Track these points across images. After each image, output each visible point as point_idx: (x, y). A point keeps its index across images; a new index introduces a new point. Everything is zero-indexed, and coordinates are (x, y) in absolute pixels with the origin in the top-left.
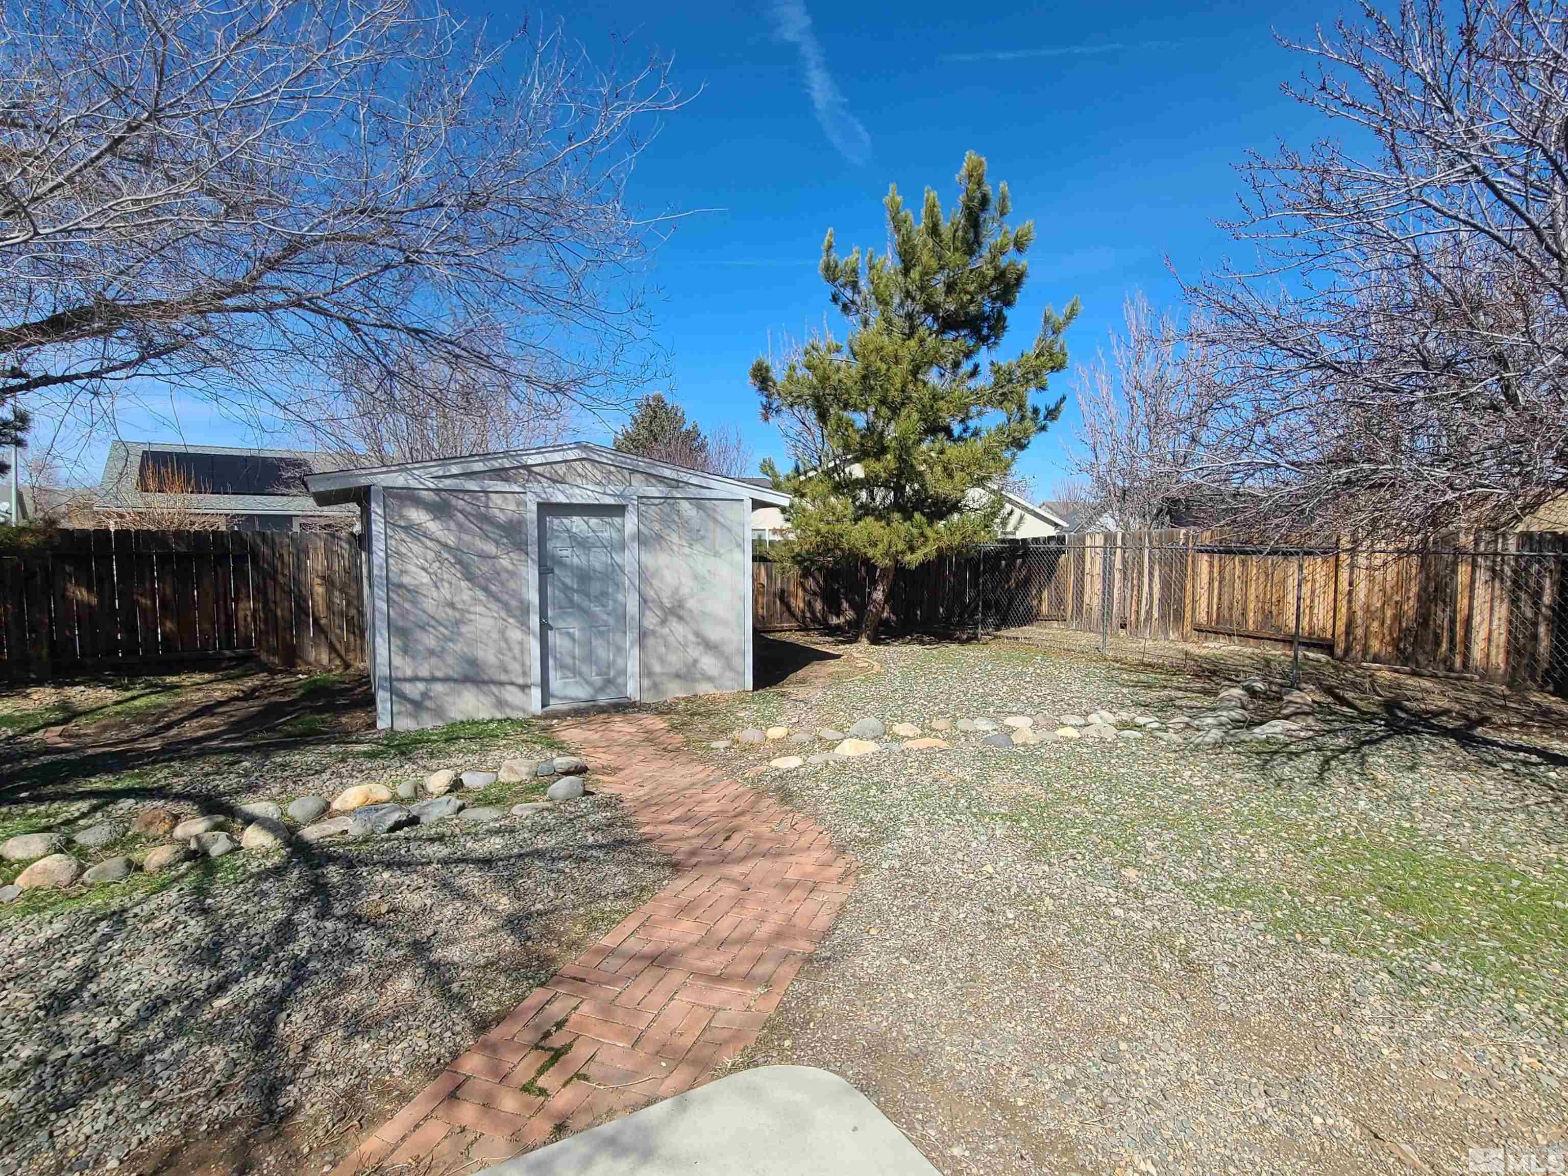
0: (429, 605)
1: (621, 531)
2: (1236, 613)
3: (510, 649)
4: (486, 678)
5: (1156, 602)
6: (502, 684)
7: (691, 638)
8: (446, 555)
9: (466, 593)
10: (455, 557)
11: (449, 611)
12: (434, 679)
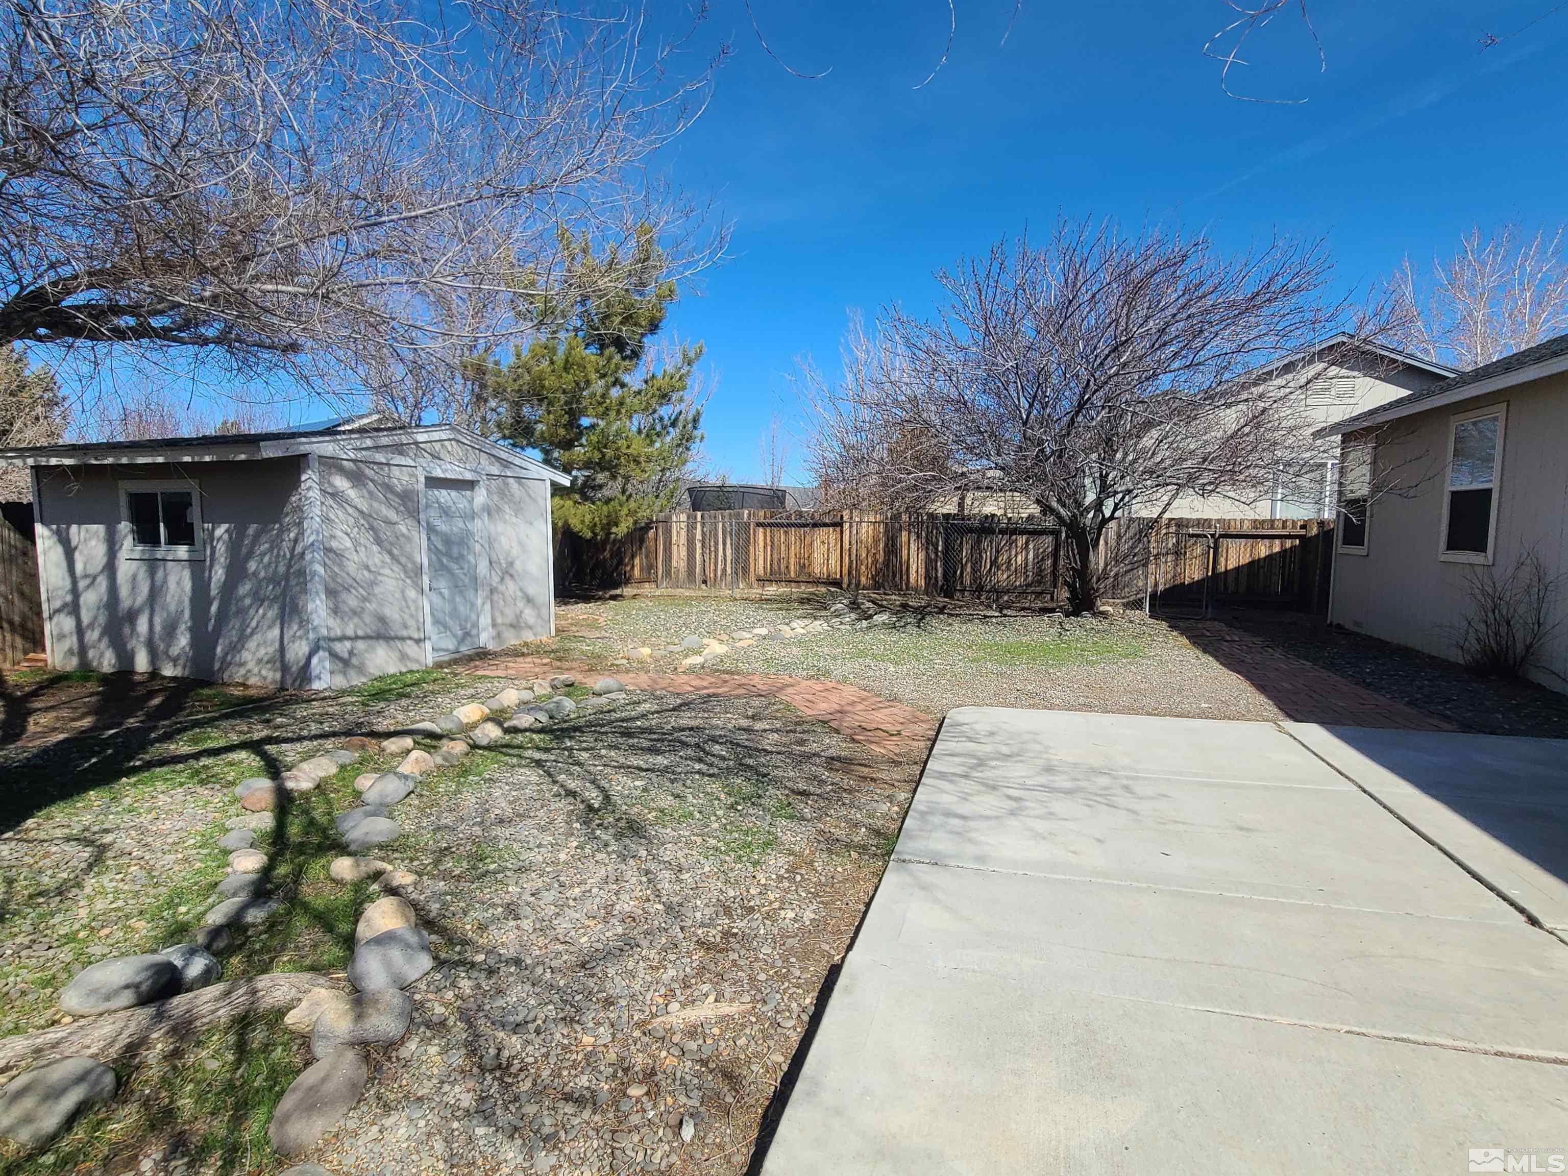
0: (352, 568)
1: (471, 501)
2: (782, 566)
3: (408, 607)
4: (392, 634)
5: (729, 562)
6: (403, 639)
9: (377, 557)
10: (368, 523)
11: (366, 573)
12: (357, 638)
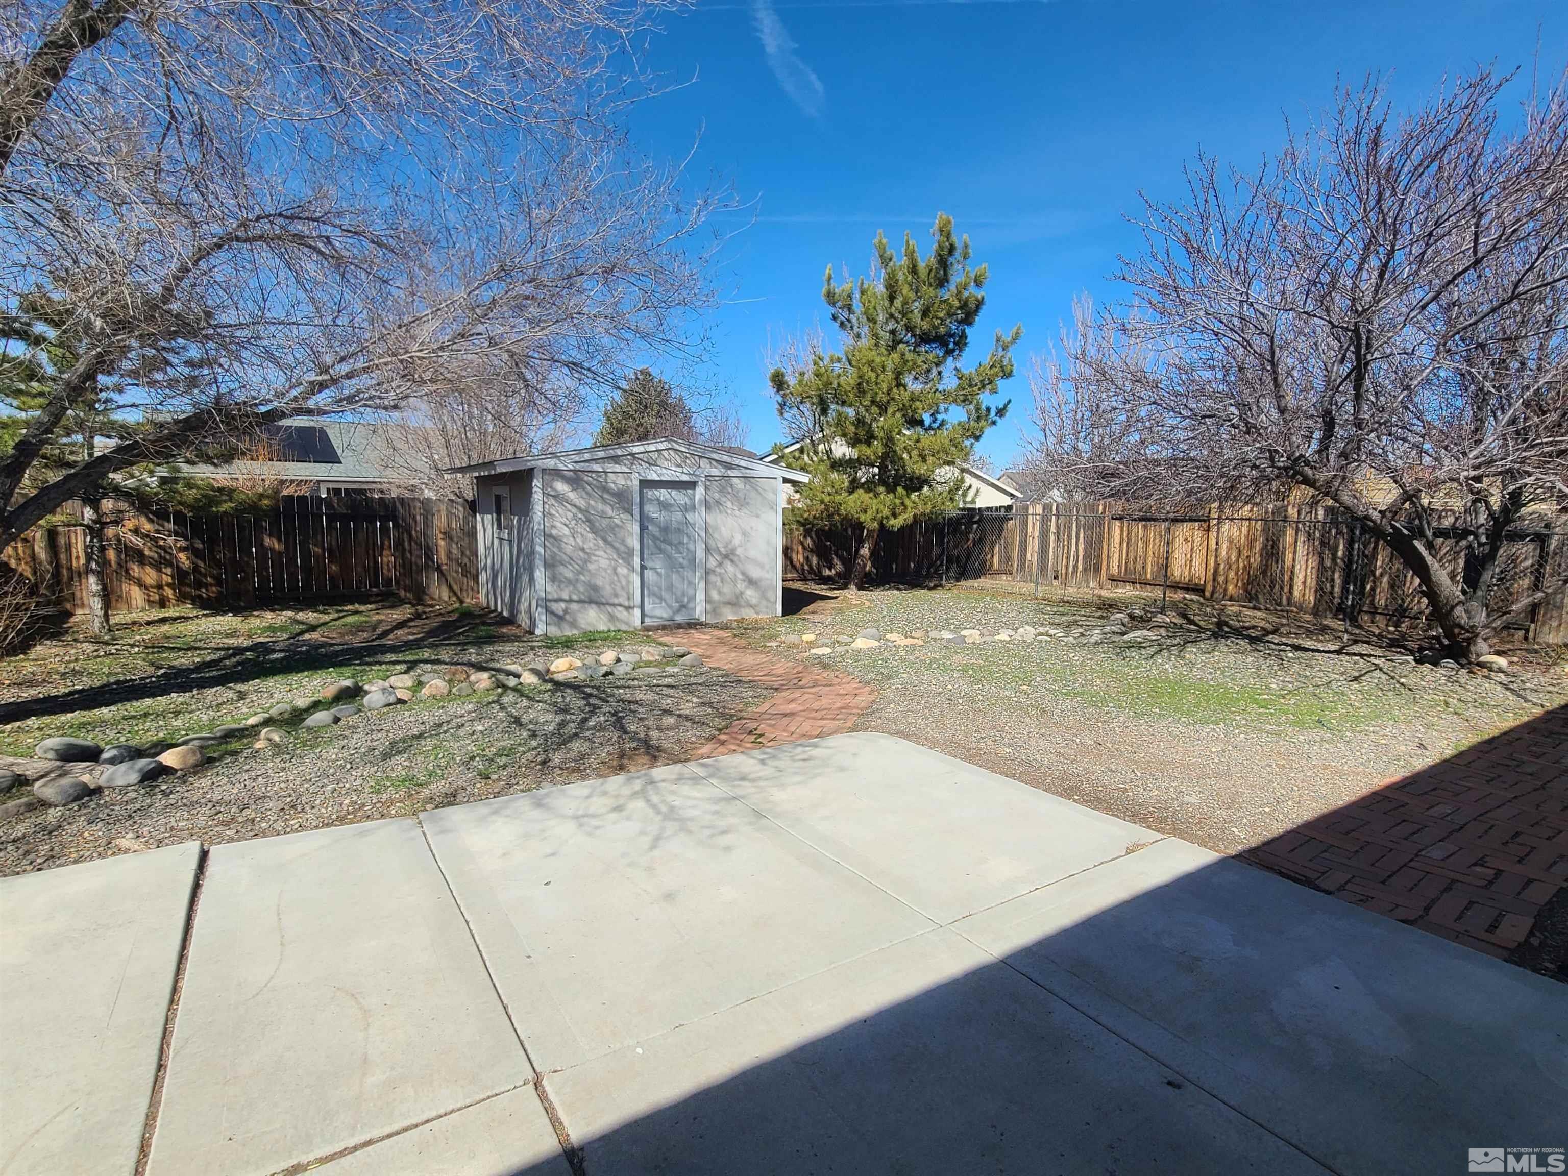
0: (569, 549)
1: (692, 498)
2: (1139, 567)
3: (619, 581)
4: (604, 600)
5: (1081, 558)
6: (614, 605)
7: (740, 576)
8: (580, 516)
9: (591, 541)
10: (586, 517)
11: (581, 554)
12: (571, 601)
